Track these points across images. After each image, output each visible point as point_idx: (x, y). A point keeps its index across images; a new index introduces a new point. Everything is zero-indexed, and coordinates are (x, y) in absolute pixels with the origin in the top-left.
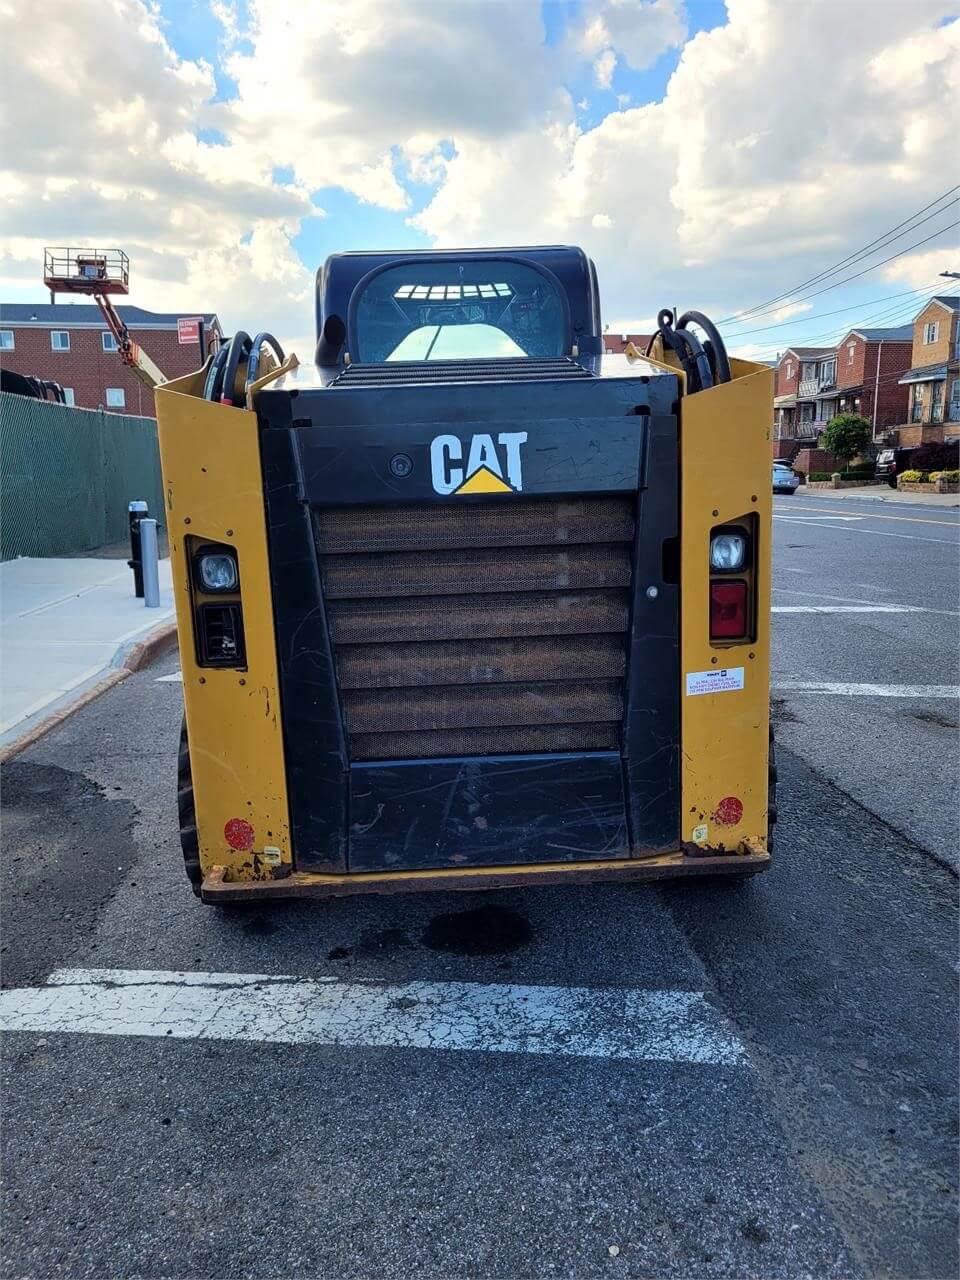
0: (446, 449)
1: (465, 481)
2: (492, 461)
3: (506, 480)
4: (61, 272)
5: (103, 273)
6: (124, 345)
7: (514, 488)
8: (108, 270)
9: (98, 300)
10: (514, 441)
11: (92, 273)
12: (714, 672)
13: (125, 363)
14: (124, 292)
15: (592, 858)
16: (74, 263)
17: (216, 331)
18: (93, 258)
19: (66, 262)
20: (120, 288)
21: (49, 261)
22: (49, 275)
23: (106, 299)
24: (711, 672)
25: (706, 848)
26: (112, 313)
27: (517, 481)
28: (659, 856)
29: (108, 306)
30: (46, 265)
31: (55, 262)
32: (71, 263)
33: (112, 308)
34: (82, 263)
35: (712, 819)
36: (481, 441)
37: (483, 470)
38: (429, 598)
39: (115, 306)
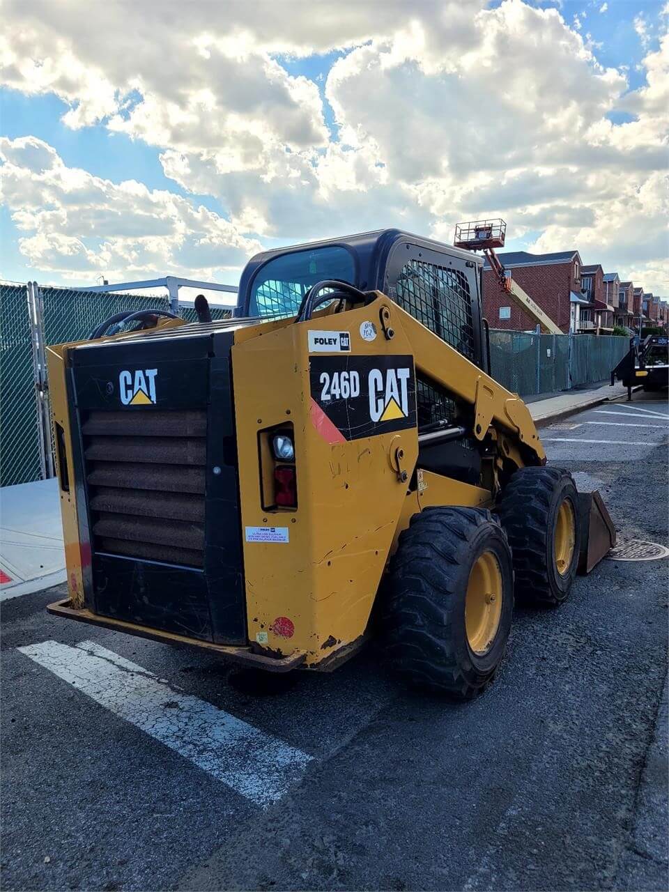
0: (125, 378)
1: (133, 397)
2: (144, 386)
3: (149, 397)
4: (464, 238)
5: (490, 235)
6: (502, 279)
7: (153, 402)
8: (493, 233)
9: (486, 252)
10: (152, 373)
11: (483, 235)
12: (265, 528)
13: (502, 291)
14: (502, 246)
15: (196, 636)
16: (473, 231)
17: (577, 263)
18: (483, 226)
19: (467, 232)
20: (499, 244)
21: (458, 232)
22: (458, 240)
23: (491, 251)
24: (263, 528)
25: (267, 649)
26: (495, 260)
27: (154, 398)
28: (230, 645)
29: (493, 255)
30: (456, 234)
31: (462, 232)
32: (470, 231)
33: (495, 257)
34: (477, 230)
35: (270, 629)
36: (139, 374)
37: (140, 391)
38: (131, 464)
39: (497, 255)
